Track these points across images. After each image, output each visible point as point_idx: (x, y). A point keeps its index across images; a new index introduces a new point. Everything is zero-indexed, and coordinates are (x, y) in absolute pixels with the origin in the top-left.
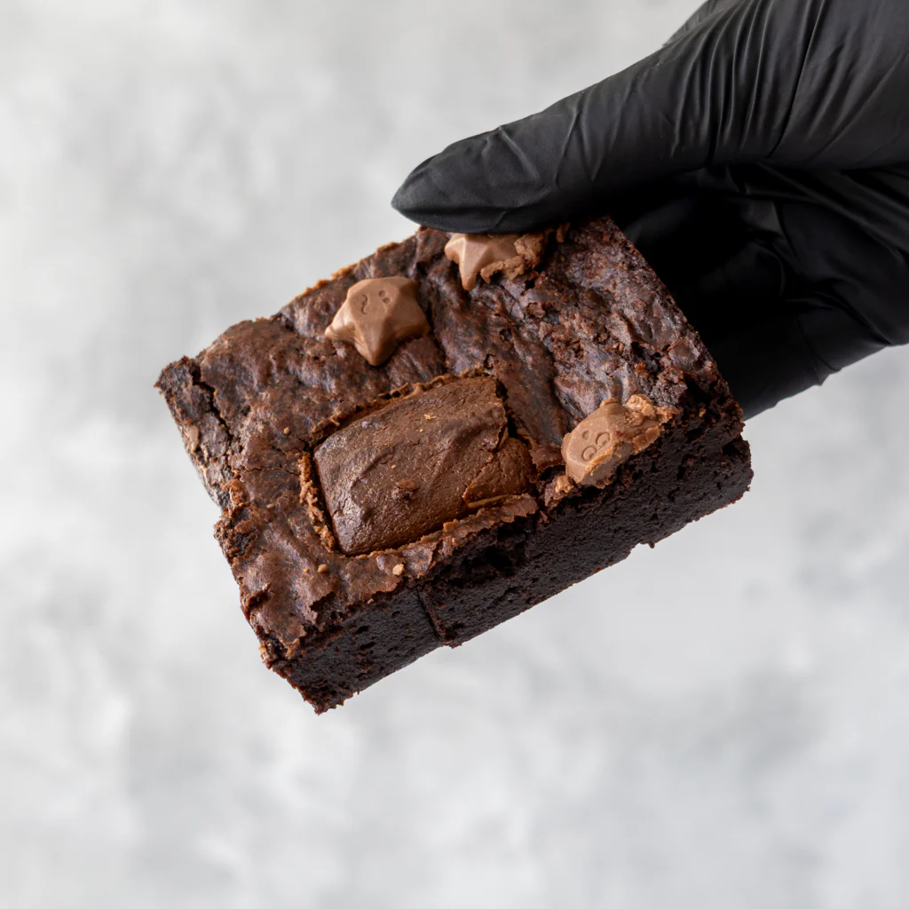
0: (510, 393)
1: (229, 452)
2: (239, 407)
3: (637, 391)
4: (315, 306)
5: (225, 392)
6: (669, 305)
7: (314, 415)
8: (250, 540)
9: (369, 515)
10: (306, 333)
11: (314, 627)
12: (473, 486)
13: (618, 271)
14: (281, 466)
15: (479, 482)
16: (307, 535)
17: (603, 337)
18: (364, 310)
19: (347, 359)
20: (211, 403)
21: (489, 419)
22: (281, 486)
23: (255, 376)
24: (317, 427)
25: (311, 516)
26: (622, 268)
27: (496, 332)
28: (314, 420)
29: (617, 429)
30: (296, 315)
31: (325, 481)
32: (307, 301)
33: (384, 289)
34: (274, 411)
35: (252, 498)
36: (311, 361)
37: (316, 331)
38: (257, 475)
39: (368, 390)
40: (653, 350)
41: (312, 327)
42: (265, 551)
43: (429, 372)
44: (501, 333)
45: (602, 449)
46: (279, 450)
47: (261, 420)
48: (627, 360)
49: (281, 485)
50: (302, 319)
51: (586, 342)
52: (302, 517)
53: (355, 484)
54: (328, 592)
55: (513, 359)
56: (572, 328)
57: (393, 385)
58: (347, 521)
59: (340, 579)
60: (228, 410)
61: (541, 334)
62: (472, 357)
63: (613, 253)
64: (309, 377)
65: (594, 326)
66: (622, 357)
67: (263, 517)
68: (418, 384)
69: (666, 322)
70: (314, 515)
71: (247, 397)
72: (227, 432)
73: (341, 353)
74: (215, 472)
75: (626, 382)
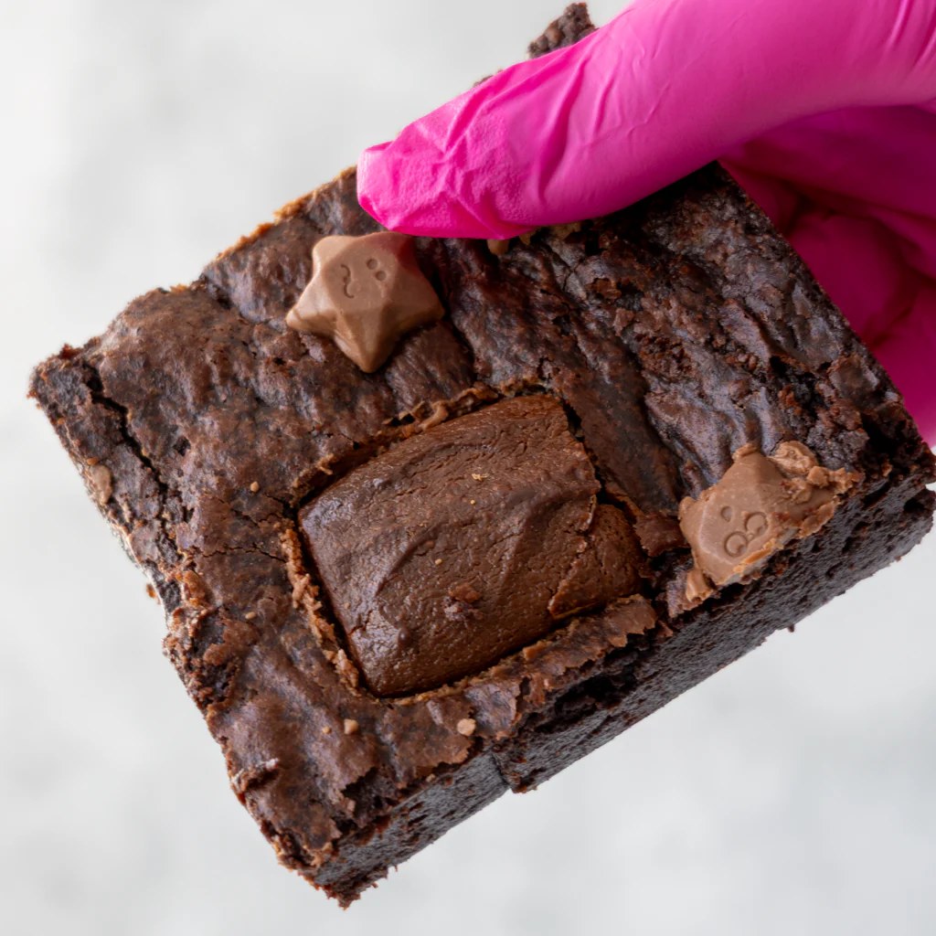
0: (586, 424)
1: (166, 515)
2: (169, 439)
3: (788, 437)
4: (261, 269)
5: (144, 415)
6: (819, 297)
7: (292, 459)
8: (229, 676)
9: (411, 640)
10: (252, 314)
11: (351, 821)
12: (560, 591)
13: (729, 233)
14: (255, 546)
15: (571, 586)
16: (316, 666)
17: (720, 341)
18: (348, 292)
19: (327, 364)
20: (124, 430)
21: (573, 484)
22: (261, 580)
23: (188, 387)
24: (300, 479)
25: (315, 631)
26: (734, 230)
27: (547, 320)
28: (294, 467)
29: (777, 510)
30: (231, 282)
31: (331, 577)
32: (246, 260)
33: (373, 257)
34: (229, 452)
35: (219, 602)
36: (271, 365)
37: (268, 312)
38: (221, 561)
39: (365, 414)
40: (801, 369)
41: (261, 303)
42: (255, 693)
43: (453, 383)
44: (556, 321)
45: (756, 540)
46: (247, 518)
47: (211, 466)
48: (763, 381)
49: (260, 578)
50: (242, 289)
51: (694, 347)
52: (301, 634)
53: (382, 588)
54: (367, 770)
55: (580, 366)
56: (667, 321)
57: (400, 404)
58: (376, 646)
59: (377, 740)
60: (153, 444)
61: (617, 325)
62: (516, 360)
63: (718, 204)
64: (272, 392)
65: (703, 321)
66: (755, 377)
67: (243, 636)
68: (439, 402)
69: (817, 325)
70: (321, 631)
71: (179, 423)
72: (156, 479)
73: (317, 353)
74: (145, 543)
75: (766, 418)
